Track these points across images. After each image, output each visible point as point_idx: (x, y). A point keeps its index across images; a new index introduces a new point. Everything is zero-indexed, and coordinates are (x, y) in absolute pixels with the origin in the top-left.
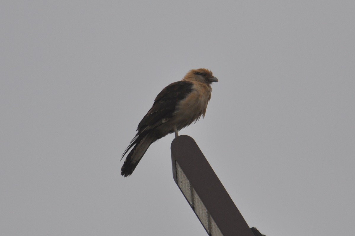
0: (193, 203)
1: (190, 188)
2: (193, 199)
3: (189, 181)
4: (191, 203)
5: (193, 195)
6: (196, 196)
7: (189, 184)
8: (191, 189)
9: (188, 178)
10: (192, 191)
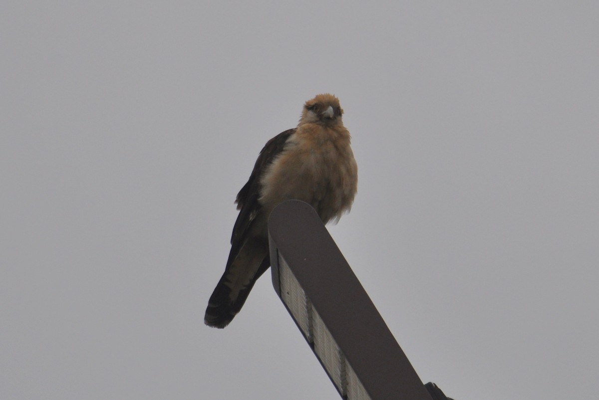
0: (312, 335)
1: (306, 304)
2: (312, 325)
3: (303, 292)
4: (308, 335)
5: (311, 318)
6: (318, 321)
7: (304, 298)
8: (307, 307)
9: (303, 284)
10: (309, 311)
